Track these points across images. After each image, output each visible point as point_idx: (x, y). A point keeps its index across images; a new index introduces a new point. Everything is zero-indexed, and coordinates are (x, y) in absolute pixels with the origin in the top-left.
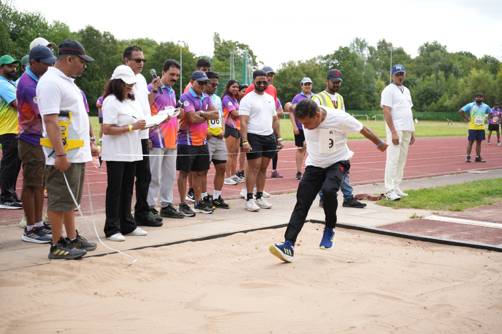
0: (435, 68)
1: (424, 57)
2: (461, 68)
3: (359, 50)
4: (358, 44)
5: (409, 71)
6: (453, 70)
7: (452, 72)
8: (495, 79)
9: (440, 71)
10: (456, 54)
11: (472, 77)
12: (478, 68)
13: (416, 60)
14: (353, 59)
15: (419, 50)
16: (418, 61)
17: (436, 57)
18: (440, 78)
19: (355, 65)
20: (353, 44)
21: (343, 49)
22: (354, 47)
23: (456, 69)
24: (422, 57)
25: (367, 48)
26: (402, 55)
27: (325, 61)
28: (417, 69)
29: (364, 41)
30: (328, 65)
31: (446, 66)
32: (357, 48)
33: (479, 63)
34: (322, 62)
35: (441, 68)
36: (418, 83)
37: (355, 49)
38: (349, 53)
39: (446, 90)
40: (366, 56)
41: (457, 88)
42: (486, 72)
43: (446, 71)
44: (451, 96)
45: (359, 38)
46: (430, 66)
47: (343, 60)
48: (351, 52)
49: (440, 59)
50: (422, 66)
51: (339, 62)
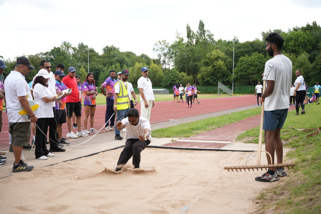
0: (115, 61)
1: (107, 54)
2: (129, 62)
3: (66, 49)
4: (65, 45)
5: (99, 63)
6: (125, 63)
7: (124, 64)
8: (149, 68)
9: (117, 63)
10: (126, 52)
11: (136, 67)
12: (139, 62)
13: (103, 56)
14: (63, 55)
15: (103, 50)
16: (103, 57)
17: (114, 54)
18: (117, 67)
19: (65, 58)
21: (56, 49)
22: (63, 47)
23: (127, 62)
24: (106, 55)
25: (71, 49)
26: (94, 53)
27: (45, 56)
28: (103, 62)
29: (69, 44)
30: (47, 58)
31: (121, 60)
32: (65, 48)
33: (139, 58)
34: (43, 56)
35: (118, 61)
36: (105, 70)
38: (61, 51)
40: (71, 53)
42: (144, 64)
43: (121, 63)
45: (66, 42)
46: (111, 60)
47: (57, 55)
48: (62, 51)
49: (117, 55)
50: (106, 60)
51: (54, 57)
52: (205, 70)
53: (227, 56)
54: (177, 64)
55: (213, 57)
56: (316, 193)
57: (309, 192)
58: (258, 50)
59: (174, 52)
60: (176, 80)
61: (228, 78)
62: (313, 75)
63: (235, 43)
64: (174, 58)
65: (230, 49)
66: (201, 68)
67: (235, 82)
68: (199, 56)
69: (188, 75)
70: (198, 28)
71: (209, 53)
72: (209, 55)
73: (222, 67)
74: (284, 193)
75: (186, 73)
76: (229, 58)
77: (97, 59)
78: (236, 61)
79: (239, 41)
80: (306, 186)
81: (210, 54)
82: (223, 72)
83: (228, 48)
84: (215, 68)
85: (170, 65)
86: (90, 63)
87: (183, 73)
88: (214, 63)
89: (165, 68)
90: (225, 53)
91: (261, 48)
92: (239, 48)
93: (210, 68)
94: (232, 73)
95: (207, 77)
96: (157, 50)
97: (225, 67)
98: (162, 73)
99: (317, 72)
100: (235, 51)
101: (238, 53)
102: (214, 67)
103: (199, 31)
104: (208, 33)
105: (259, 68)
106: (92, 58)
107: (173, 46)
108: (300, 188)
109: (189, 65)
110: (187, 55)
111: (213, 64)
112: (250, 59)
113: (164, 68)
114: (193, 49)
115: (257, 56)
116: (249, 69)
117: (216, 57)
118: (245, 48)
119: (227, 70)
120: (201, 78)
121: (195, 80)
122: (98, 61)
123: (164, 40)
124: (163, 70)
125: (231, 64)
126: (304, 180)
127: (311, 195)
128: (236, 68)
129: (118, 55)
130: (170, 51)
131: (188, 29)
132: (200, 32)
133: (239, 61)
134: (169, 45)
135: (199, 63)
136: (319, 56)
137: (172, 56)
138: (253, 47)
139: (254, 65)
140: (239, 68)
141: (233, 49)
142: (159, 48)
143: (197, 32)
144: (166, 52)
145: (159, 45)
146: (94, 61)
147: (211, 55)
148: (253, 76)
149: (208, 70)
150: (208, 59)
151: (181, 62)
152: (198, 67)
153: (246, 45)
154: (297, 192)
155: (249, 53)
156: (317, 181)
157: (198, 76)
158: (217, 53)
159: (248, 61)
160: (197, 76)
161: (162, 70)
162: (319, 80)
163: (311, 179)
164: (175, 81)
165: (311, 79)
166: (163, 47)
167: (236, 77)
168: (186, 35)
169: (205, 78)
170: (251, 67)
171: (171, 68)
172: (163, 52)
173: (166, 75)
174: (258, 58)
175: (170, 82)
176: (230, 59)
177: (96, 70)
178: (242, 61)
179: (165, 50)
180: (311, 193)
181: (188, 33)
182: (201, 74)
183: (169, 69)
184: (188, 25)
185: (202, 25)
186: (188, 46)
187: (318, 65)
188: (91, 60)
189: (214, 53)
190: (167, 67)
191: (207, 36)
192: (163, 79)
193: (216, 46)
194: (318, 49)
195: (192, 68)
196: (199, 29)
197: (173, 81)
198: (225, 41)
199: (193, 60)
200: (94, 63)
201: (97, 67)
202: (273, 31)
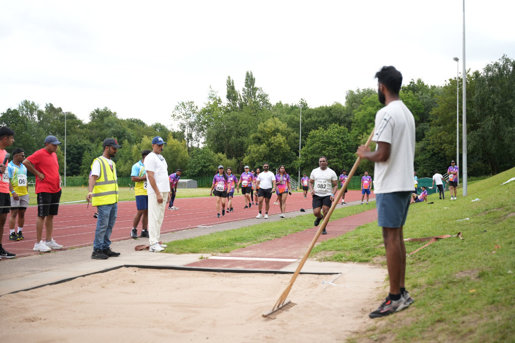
0: (109, 134)
1: (97, 123)
2: (133, 135)
3: (29, 113)
4: (26, 107)
5: (83, 136)
7: (125, 138)
10: (127, 120)
11: (145, 144)
12: (149, 135)
14: (23, 122)
15: (90, 116)
16: (89, 127)
17: (109, 123)
19: (26, 127)
20: (23, 107)
21: (12, 112)
22: (23, 110)
23: (129, 135)
24: (94, 123)
25: (36, 112)
26: (74, 120)
28: (90, 134)
29: (33, 104)
31: (119, 133)
32: (26, 111)
33: (150, 130)
35: (114, 134)
37: (24, 112)
38: (19, 116)
39: (121, 156)
41: (131, 154)
43: (119, 138)
44: (126, 162)
45: (28, 101)
46: (104, 132)
47: (12, 123)
48: (21, 115)
49: (113, 125)
50: (96, 132)
51: (8, 125)
52: (256, 150)
53: (290, 129)
54: (211, 141)
55: (269, 130)
56: (438, 336)
57: (426, 335)
58: (339, 119)
59: (206, 121)
60: (210, 165)
61: (292, 164)
62: (422, 161)
63: (303, 109)
64: (206, 131)
65: (296, 118)
66: (250, 146)
67: (302, 169)
68: (246, 129)
69: (229, 157)
70: (244, 84)
71: (261, 123)
72: (262, 127)
73: (283, 146)
74: (385, 338)
75: (225, 155)
76: (293, 132)
77: (79, 130)
78: (305, 136)
79: (308, 106)
80: (421, 326)
81: (263, 124)
82: (284, 154)
83: (293, 116)
84: (271, 147)
85: (200, 142)
86: (69, 136)
87: (220, 154)
88: (270, 140)
89: (192, 146)
90: (287, 124)
91: (342, 117)
92: (309, 116)
93: (263, 148)
94: (298, 155)
95: (259, 161)
96: (178, 118)
97: (288, 145)
98: (187, 155)
99: (428, 155)
100: (303, 120)
101: (307, 124)
102: (269, 145)
103: (246, 88)
104: (259, 92)
105: (340, 149)
106: (72, 128)
107: (204, 112)
108: (412, 329)
109: (230, 142)
110: (228, 127)
111: (268, 141)
112: (326, 133)
113: (190, 146)
114: (236, 117)
115: (336, 130)
116: (325, 149)
117: (273, 129)
118: (318, 117)
119: (291, 150)
120: (249, 162)
121: (239, 167)
122: (81, 134)
123: (190, 101)
124: (189, 151)
125: (297, 141)
126: (418, 316)
127: (430, 339)
128: (304, 148)
129: (116, 124)
130: (200, 120)
131: (230, 84)
132: (248, 90)
133: (309, 136)
134: (198, 110)
135: (245, 139)
136: (431, 131)
137: (202, 127)
138: (331, 115)
139: (332, 144)
140: (309, 147)
141: (299, 117)
142: (181, 114)
143: (244, 90)
144: (193, 121)
145: (183, 109)
146: (76, 133)
147: (265, 126)
148: (330, 160)
149: (261, 150)
150: (261, 132)
151: (217, 137)
152: (245, 145)
153: (320, 112)
154: (407, 335)
155: (325, 124)
156: (438, 317)
157: (244, 160)
158: (276, 124)
159: (323, 136)
160: (242, 160)
161: (187, 149)
162: (431, 168)
163: (429, 314)
164: (207, 167)
165: (419, 166)
166: (189, 112)
167: (304, 161)
168: (226, 94)
169: (255, 163)
170: (328, 147)
171: (201, 146)
172: (188, 120)
173: (193, 158)
174: (338, 133)
175: (200, 168)
176: (295, 133)
177: (77, 148)
178: (314, 137)
179: (191, 118)
180: (430, 336)
181: (228, 92)
182: (249, 156)
183: (198, 149)
184: (229, 77)
185: (250, 80)
186: (228, 111)
187: (428, 144)
188: (69, 131)
189: (270, 124)
190: (195, 145)
191: (258, 97)
192: (189, 164)
193: (273, 113)
194: (429, 121)
195: (235, 147)
196: (246, 86)
197: (204, 167)
198: (287, 105)
199: (237, 135)
200: (75, 136)
201: (80, 143)
202: (362, 91)
